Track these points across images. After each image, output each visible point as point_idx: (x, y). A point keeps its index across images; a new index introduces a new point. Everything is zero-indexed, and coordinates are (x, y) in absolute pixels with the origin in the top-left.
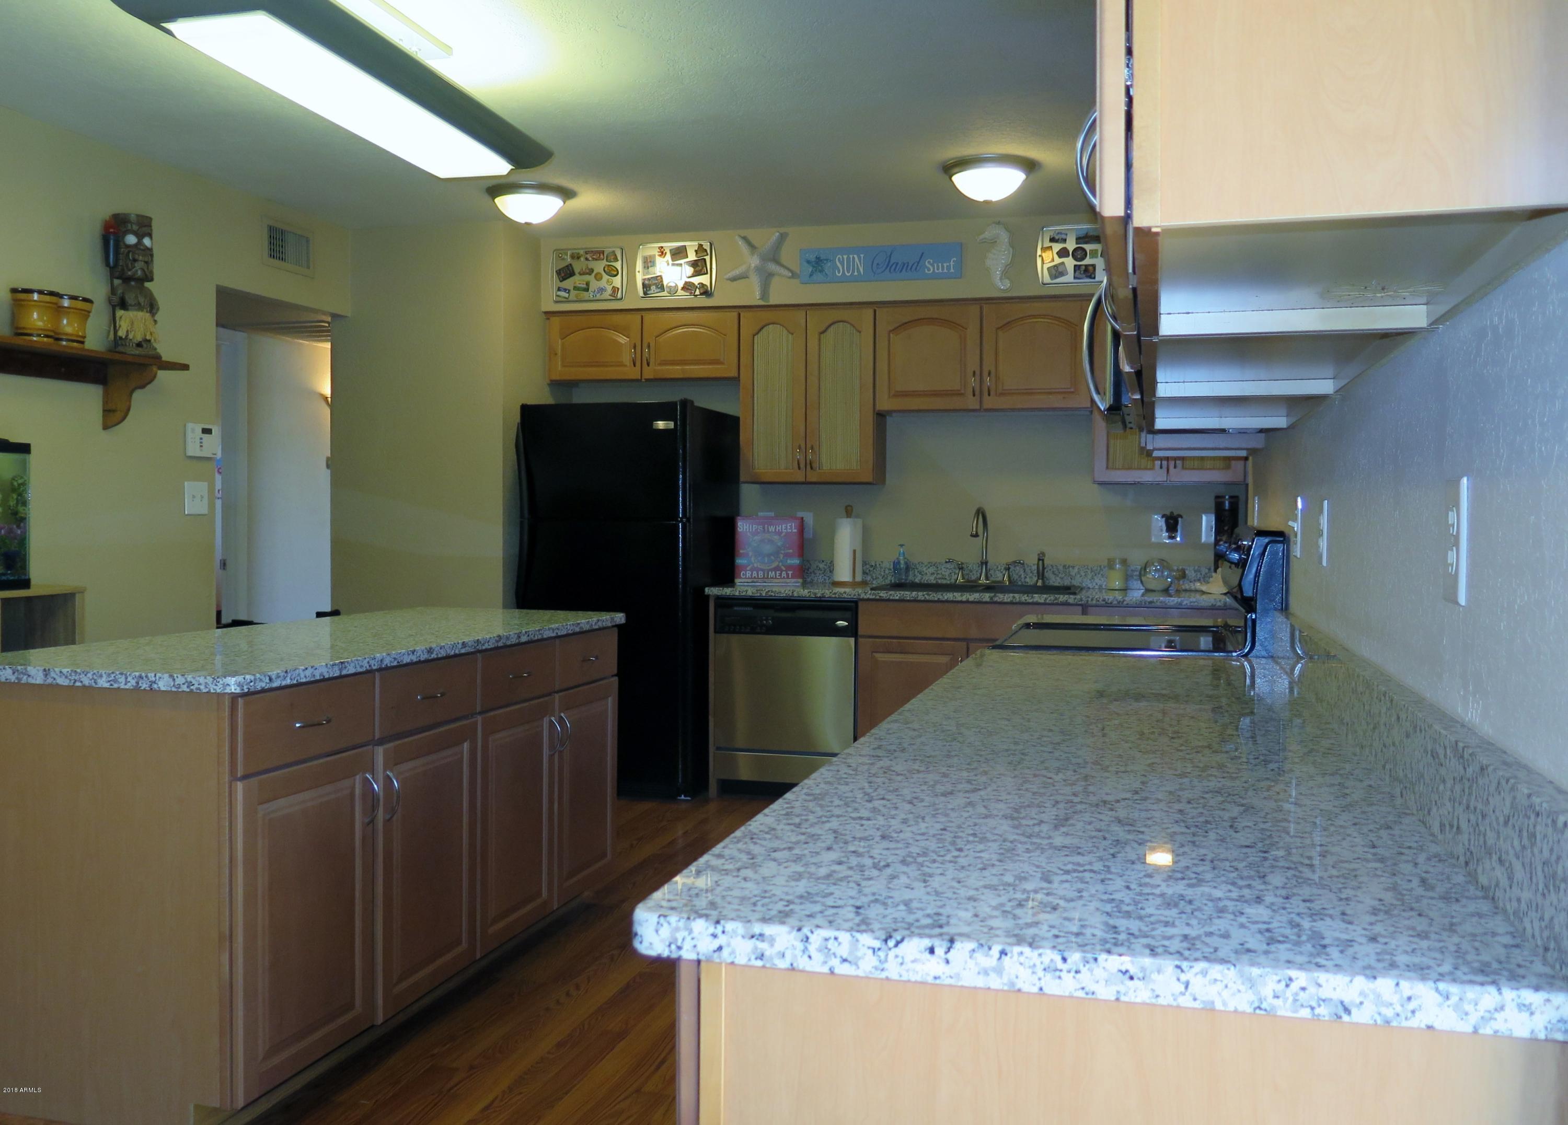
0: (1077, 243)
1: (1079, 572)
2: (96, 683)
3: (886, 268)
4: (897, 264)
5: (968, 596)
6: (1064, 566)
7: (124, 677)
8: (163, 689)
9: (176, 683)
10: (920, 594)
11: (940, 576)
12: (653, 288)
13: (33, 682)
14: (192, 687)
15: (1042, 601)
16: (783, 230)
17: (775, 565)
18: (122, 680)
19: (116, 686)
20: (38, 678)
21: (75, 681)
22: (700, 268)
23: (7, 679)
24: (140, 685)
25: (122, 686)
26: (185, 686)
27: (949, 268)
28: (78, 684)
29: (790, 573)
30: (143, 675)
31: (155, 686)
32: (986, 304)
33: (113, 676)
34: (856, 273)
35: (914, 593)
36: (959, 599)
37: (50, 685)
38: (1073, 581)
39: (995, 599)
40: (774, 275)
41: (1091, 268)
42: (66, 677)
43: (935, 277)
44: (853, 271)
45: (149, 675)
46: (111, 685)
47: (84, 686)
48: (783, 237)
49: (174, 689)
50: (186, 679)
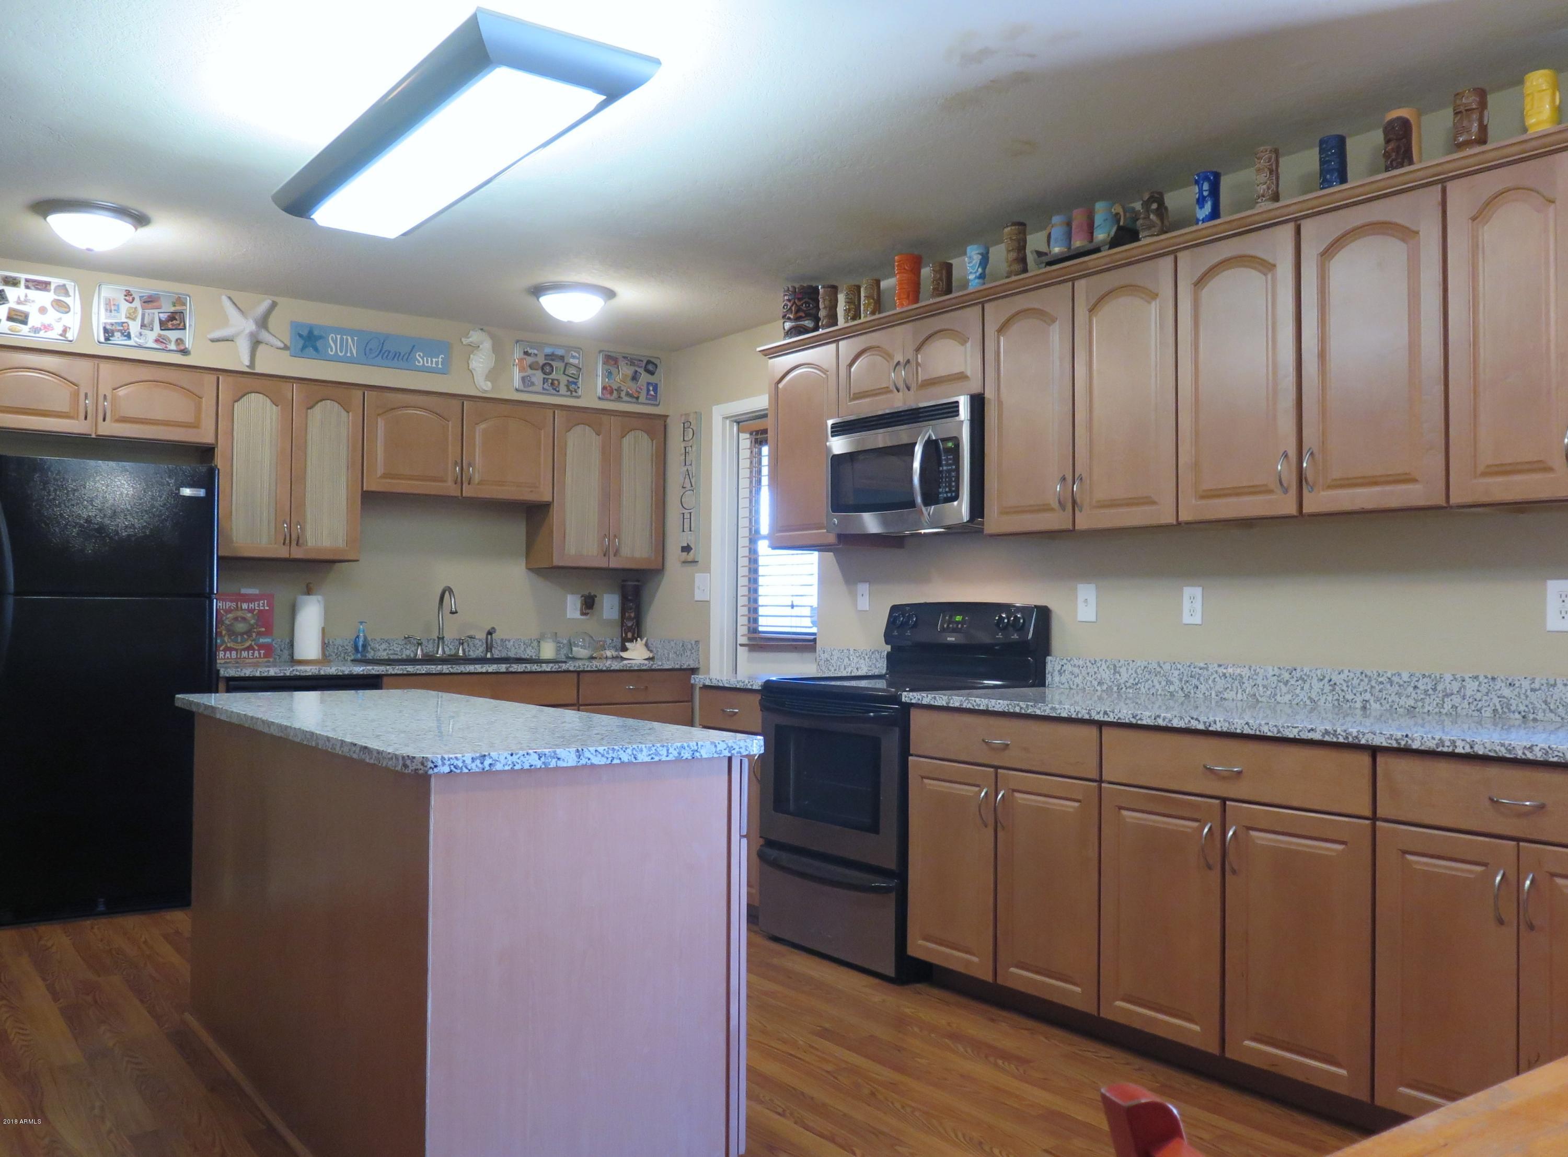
0: (545, 359)
1: (514, 646)
2: (636, 758)
3: (378, 354)
4: (389, 352)
5: (488, 668)
6: (502, 640)
7: (665, 749)
8: (705, 756)
9: (718, 750)
10: (445, 667)
11: (392, 652)
12: (117, 334)
13: (565, 765)
14: (733, 752)
15: (549, 669)
16: (276, 299)
17: (247, 644)
18: (664, 752)
19: (657, 759)
20: (570, 761)
21: (613, 758)
22: (178, 322)
23: (531, 766)
24: (682, 755)
25: (664, 758)
26: (727, 751)
27: (437, 363)
28: (616, 761)
29: (262, 652)
30: (685, 745)
31: (697, 755)
32: (467, 400)
33: (653, 749)
34: (349, 354)
35: (440, 667)
36: (480, 670)
37: (584, 766)
38: (509, 653)
39: (511, 669)
40: (262, 343)
41: (556, 382)
42: (603, 756)
43: (424, 369)
44: (346, 352)
45: (691, 744)
46: (652, 758)
47: (623, 763)
48: (274, 305)
49: (716, 755)
50: (727, 744)
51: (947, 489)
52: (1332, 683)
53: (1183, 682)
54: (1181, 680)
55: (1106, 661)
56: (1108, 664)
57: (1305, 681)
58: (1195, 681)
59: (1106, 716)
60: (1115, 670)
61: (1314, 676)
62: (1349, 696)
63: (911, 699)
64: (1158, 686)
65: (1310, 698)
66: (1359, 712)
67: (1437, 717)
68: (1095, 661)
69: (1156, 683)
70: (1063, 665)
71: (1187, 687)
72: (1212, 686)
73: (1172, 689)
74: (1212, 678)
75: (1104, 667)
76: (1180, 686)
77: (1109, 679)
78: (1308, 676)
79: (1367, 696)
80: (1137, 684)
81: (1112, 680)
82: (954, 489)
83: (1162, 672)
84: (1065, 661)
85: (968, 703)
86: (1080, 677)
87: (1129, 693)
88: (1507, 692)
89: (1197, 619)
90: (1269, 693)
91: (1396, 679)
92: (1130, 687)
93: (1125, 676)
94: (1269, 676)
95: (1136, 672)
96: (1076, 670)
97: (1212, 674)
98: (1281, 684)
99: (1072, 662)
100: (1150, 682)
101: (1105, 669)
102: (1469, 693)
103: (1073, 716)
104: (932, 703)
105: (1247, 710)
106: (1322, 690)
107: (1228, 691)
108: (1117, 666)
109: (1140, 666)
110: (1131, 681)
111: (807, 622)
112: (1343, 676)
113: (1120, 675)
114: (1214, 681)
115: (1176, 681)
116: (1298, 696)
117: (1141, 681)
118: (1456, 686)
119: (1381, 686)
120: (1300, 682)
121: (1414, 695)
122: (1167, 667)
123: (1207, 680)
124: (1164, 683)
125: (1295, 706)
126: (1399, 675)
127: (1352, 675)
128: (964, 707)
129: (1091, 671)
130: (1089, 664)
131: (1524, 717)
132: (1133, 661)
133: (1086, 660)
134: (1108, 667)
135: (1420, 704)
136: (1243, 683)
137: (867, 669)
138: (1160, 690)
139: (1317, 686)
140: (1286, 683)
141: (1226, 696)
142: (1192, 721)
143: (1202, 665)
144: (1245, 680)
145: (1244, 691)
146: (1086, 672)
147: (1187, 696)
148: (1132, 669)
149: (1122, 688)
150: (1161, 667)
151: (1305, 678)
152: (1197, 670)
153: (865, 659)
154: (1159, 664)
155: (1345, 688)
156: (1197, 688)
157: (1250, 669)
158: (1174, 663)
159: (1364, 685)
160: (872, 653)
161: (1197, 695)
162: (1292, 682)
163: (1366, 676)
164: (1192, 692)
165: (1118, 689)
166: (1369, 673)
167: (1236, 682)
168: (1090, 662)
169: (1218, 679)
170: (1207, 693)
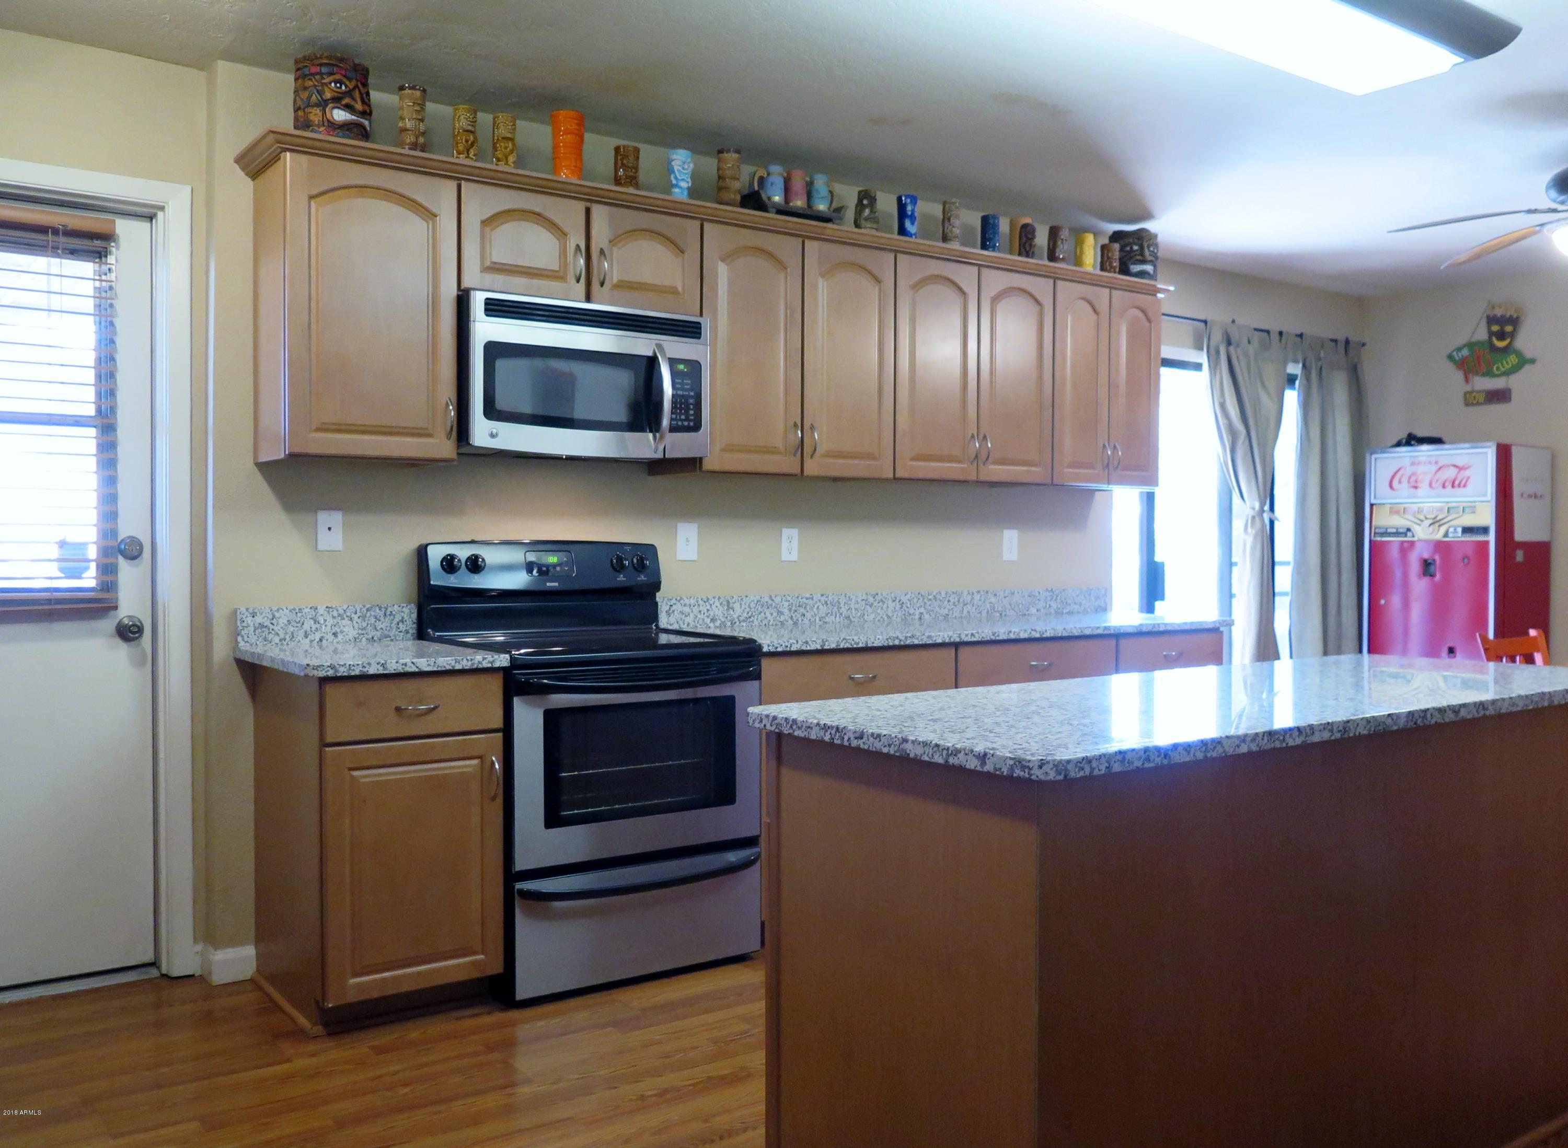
51: (683, 417)
52: (901, 602)
53: (792, 611)
54: (790, 610)
55: (719, 598)
56: (721, 601)
57: (884, 603)
58: (802, 610)
59: (973, 637)
60: (728, 606)
61: (890, 598)
62: (912, 611)
63: (777, 648)
64: (769, 617)
65: (887, 615)
66: (917, 622)
67: (960, 620)
68: (708, 599)
69: (768, 614)
70: (671, 606)
71: (796, 616)
72: (816, 612)
73: (782, 618)
74: (816, 606)
75: (717, 603)
76: (790, 615)
77: (722, 615)
78: (886, 598)
79: (922, 610)
80: (750, 617)
81: (726, 615)
82: (692, 418)
83: (774, 604)
84: (674, 601)
85: (845, 643)
86: (691, 615)
87: (743, 626)
88: (993, 600)
89: (794, 557)
90: (859, 614)
91: (938, 596)
92: (744, 621)
93: (738, 611)
94: (859, 600)
95: (749, 606)
96: (687, 610)
97: (816, 602)
98: (868, 607)
99: (682, 602)
100: (762, 614)
101: (719, 605)
102: (975, 602)
103: (947, 641)
104: (804, 648)
105: (844, 629)
106: (895, 608)
107: (829, 615)
108: (731, 602)
109: (753, 601)
110: (745, 615)
111: (53, 569)
112: (908, 597)
113: (734, 611)
114: (818, 608)
115: (786, 611)
116: (879, 614)
117: (754, 614)
118: (969, 598)
119: (930, 602)
120: (881, 604)
121: (948, 606)
122: (778, 600)
123: (812, 609)
124: (775, 614)
125: (878, 623)
126: (940, 593)
127: (913, 596)
128: (841, 647)
129: (704, 609)
130: (701, 603)
131: (1001, 614)
132: (746, 596)
133: (698, 598)
134: (721, 604)
135: (951, 612)
136: (841, 608)
137: (356, 632)
138: (772, 621)
139: (891, 605)
140: (871, 605)
141: (827, 620)
142: (1032, 632)
143: (808, 596)
144: (842, 605)
145: (841, 614)
146: (698, 610)
147: (796, 624)
148: (745, 604)
149: (735, 623)
150: (773, 600)
151: (884, 600)
152: (804, 600)
153: (351, 619)
154: (771, 597)
155: (909, 606)
156: (804, 615)
157: (846, 596)
158: (784, 596)
159: (920, 603)
160: (368, 610)
161: (804, 622)
162: (875, 604)
163: (921, 595)
164: (800, 619)
165: (731, 623)
166: (923, 594)
167: (835, 608)
168: (702, 600)
169: (821, 607)
170: (813, 619)
